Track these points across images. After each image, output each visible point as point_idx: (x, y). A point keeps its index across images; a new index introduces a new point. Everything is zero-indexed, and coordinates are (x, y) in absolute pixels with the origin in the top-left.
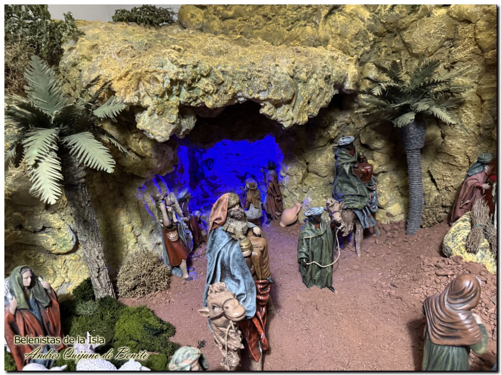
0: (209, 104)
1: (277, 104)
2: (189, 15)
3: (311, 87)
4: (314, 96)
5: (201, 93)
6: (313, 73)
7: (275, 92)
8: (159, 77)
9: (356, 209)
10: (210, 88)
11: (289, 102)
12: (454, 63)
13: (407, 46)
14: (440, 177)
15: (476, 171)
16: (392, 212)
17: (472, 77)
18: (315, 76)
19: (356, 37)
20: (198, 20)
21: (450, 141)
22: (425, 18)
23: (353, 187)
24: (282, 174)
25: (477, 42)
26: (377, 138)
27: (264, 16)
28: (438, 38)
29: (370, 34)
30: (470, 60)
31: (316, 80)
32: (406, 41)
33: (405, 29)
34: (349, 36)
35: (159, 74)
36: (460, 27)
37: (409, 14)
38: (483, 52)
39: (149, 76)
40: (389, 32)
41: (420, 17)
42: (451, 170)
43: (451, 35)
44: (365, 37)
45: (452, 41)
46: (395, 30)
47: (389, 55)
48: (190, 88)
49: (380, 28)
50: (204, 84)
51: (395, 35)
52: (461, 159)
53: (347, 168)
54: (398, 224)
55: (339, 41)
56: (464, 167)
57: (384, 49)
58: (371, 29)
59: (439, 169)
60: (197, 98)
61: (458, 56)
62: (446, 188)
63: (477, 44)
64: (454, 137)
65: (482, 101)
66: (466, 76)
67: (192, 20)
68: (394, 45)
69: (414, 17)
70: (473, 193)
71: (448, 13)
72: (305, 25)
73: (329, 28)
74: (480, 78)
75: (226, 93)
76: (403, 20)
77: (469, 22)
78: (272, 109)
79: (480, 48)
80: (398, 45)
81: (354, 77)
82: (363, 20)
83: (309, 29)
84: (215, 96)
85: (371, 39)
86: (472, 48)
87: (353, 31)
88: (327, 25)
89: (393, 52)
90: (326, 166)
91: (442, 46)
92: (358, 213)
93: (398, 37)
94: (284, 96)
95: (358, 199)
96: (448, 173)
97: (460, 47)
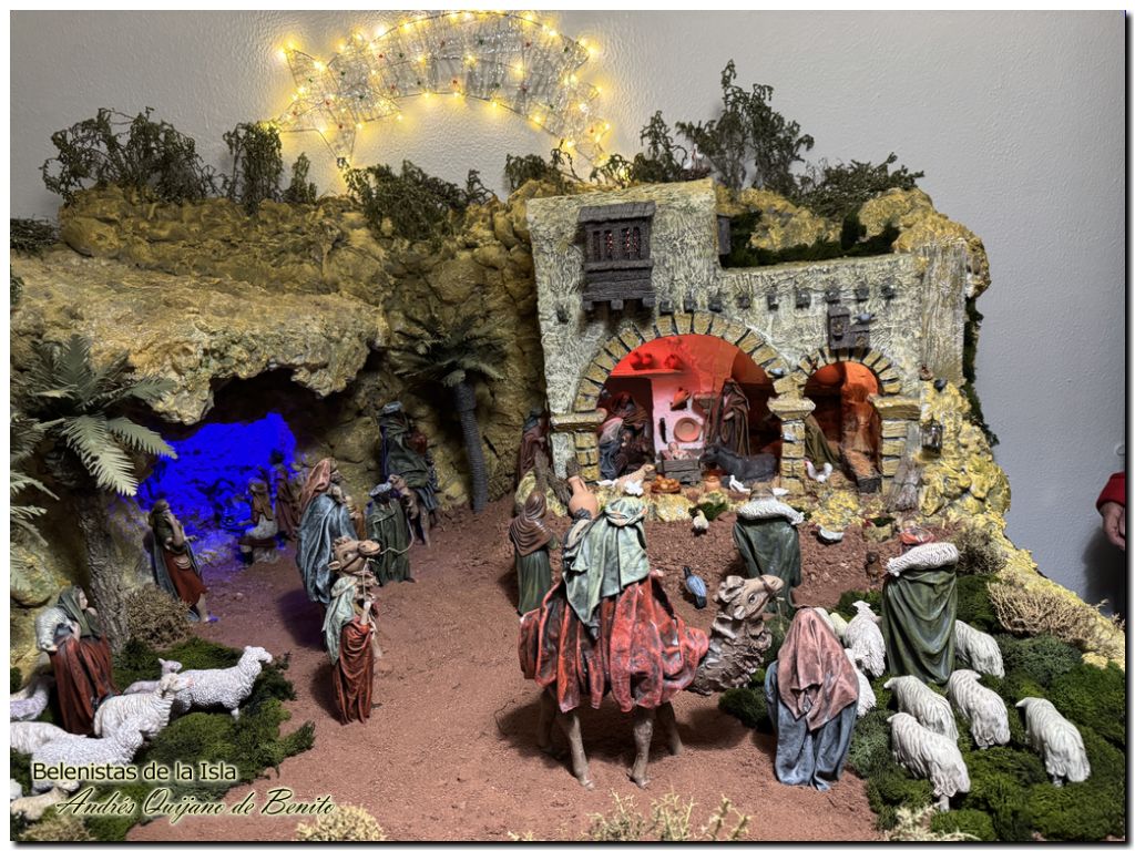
0: (243, 374)
1: (313, 369)
2: (94, 236)
3: (346, 347)
4: (350, 357)
5: (235, 362)
6: (345, 331)
7: (313, 355)
8: (192, 348)
9: (419, 487)
10: (245, 356)
11: (325, 366)
12: (489, 312)
13: (435, 291)
14: (497, 441)
15: (531, 425)
16: (452, 494)
17: (509, 327)
18: (348, 334)
19: (373, 280)
20: (111, 244)
21: (501, 399)
22: (449, 260)
23: (410, 462)
24: (296, 467)
25: (507, 291)
26: (419, 403)
27: (226, 241)
28: (468, 284)
29: (389, 277)
30: (504, 309)
31: (350, 338)
32: (433, 286)
33: (429, 271)
34: (364, 278)
35: (191, 344)
36: (488, 273)
37: (431, 254)
38: (514, 300)
39: (178, 348)
40: (410, 273)
41: (444, 259)
42: (508, 431)
43: (480, 282)
44: (384, 280)
45: (483, 287)
46: (417, 271)
47: (414, 300)
48: (222, 357)
49: (400, 270)
50: (237, 351)
51: (419, 278)
52: (515, 417)
53: (399, 440)
54: (463, 506)
55: (352, 285)
56: (520, 426)
57: (407, 294)
58: (389, 269)
59: (495, 432)
60: (230, 368)
61: (492, 305)
62: (506, 453)
63: (507, 293)
64: (504, 394)
65: (524, 353)
66: (503, 326)
67: (100, 243)
68: (418, 289)
69: (437, 258)
70: (532, 449)
71: (473, 257)
72: (301, 262)
73: (336, 268)
74: (517, 328)
75: (259, 360)
76: (426, 262)
77: (496, 269)
78: (308, 376)
79: (511, 296)
80: (425, 290)
81: (386, 332)
82: (377, 259)
83: (307, 267)
84: (249, 365)
85: (392, 282)
86: (503, 297)
87: (367, 273)
88: (333, 265)
89: (418, 297)
90: (361, 446)
91: (473, 293)
92: (420, 491)
93: (422, 280)
94: (322, 359)
95: (418, 474)
96: (505, 435)
97: (492, 295)
